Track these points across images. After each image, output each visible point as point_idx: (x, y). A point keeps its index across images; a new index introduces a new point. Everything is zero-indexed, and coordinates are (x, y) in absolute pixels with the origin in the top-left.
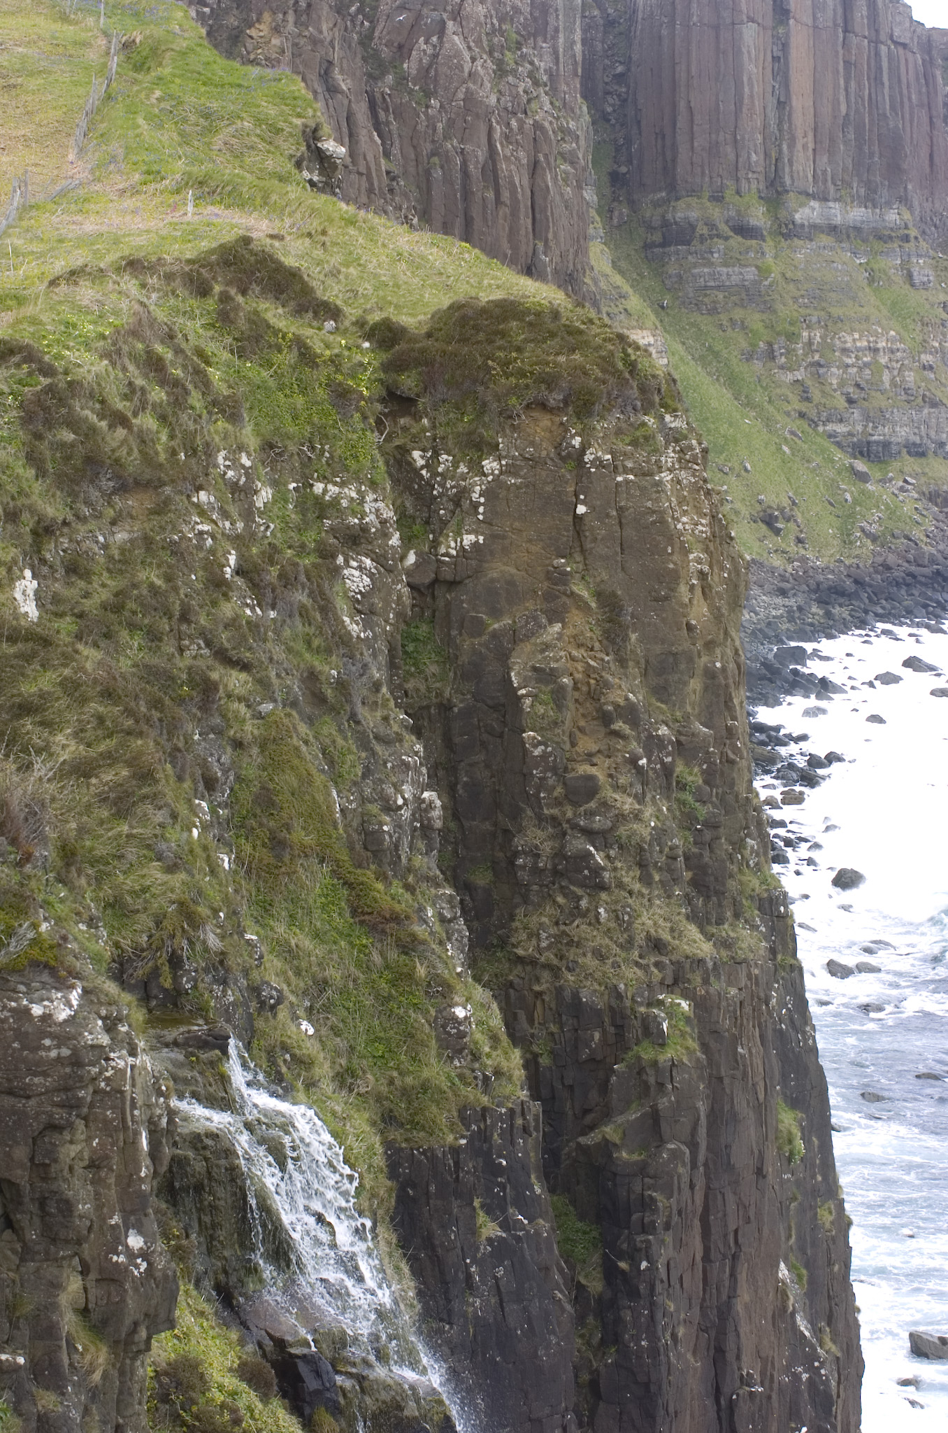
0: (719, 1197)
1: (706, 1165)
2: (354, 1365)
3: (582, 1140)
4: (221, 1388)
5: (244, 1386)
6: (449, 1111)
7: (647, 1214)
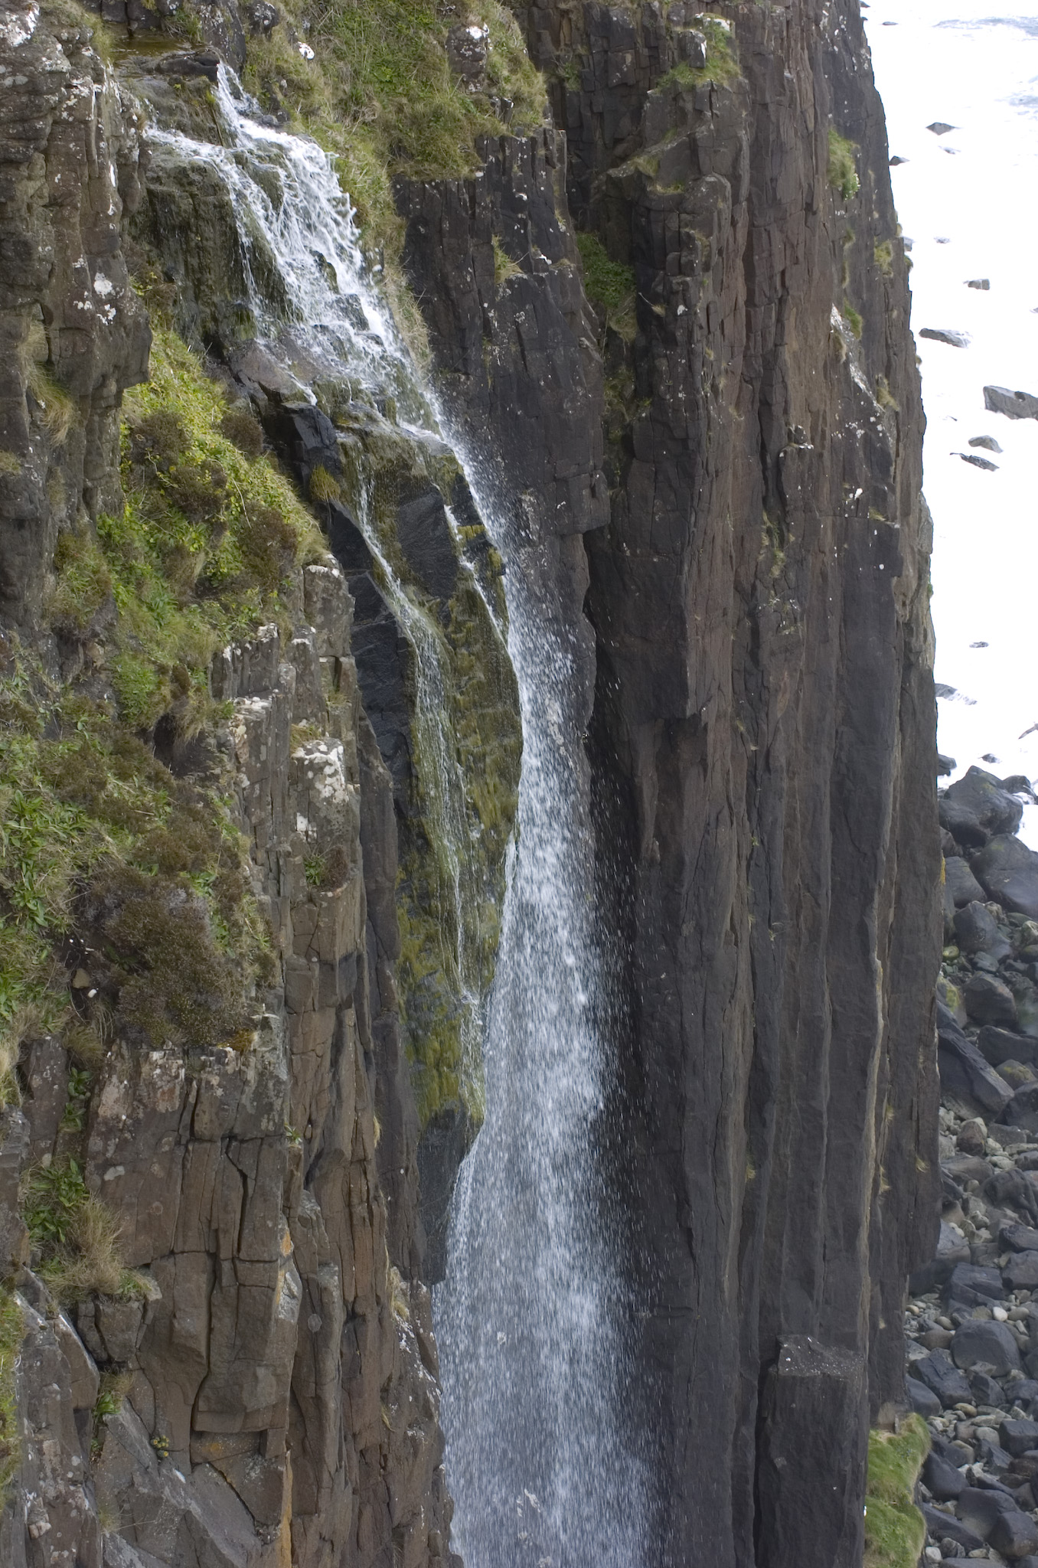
0: (764, 235)
1: (749, 200)
2: (356, 419)
3: (613, 172)
4: (202, 446)
5: (228, 443)
6: (464, 141)
7: (684, 253)
